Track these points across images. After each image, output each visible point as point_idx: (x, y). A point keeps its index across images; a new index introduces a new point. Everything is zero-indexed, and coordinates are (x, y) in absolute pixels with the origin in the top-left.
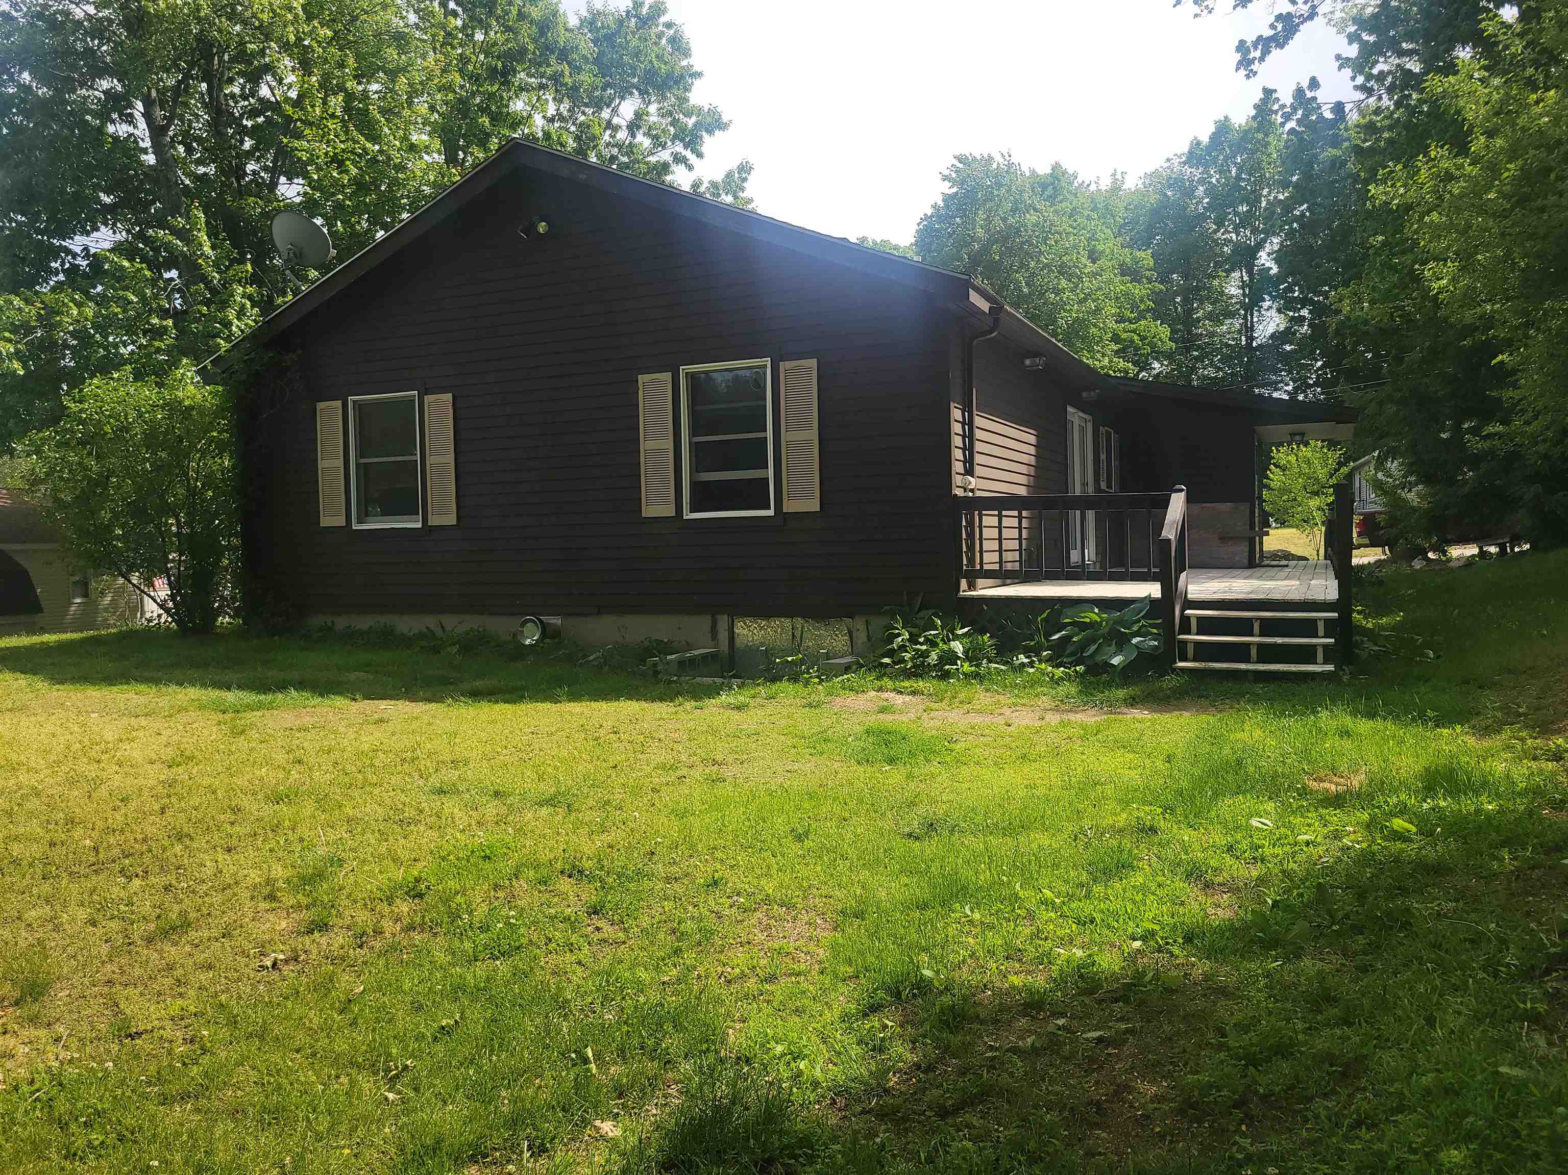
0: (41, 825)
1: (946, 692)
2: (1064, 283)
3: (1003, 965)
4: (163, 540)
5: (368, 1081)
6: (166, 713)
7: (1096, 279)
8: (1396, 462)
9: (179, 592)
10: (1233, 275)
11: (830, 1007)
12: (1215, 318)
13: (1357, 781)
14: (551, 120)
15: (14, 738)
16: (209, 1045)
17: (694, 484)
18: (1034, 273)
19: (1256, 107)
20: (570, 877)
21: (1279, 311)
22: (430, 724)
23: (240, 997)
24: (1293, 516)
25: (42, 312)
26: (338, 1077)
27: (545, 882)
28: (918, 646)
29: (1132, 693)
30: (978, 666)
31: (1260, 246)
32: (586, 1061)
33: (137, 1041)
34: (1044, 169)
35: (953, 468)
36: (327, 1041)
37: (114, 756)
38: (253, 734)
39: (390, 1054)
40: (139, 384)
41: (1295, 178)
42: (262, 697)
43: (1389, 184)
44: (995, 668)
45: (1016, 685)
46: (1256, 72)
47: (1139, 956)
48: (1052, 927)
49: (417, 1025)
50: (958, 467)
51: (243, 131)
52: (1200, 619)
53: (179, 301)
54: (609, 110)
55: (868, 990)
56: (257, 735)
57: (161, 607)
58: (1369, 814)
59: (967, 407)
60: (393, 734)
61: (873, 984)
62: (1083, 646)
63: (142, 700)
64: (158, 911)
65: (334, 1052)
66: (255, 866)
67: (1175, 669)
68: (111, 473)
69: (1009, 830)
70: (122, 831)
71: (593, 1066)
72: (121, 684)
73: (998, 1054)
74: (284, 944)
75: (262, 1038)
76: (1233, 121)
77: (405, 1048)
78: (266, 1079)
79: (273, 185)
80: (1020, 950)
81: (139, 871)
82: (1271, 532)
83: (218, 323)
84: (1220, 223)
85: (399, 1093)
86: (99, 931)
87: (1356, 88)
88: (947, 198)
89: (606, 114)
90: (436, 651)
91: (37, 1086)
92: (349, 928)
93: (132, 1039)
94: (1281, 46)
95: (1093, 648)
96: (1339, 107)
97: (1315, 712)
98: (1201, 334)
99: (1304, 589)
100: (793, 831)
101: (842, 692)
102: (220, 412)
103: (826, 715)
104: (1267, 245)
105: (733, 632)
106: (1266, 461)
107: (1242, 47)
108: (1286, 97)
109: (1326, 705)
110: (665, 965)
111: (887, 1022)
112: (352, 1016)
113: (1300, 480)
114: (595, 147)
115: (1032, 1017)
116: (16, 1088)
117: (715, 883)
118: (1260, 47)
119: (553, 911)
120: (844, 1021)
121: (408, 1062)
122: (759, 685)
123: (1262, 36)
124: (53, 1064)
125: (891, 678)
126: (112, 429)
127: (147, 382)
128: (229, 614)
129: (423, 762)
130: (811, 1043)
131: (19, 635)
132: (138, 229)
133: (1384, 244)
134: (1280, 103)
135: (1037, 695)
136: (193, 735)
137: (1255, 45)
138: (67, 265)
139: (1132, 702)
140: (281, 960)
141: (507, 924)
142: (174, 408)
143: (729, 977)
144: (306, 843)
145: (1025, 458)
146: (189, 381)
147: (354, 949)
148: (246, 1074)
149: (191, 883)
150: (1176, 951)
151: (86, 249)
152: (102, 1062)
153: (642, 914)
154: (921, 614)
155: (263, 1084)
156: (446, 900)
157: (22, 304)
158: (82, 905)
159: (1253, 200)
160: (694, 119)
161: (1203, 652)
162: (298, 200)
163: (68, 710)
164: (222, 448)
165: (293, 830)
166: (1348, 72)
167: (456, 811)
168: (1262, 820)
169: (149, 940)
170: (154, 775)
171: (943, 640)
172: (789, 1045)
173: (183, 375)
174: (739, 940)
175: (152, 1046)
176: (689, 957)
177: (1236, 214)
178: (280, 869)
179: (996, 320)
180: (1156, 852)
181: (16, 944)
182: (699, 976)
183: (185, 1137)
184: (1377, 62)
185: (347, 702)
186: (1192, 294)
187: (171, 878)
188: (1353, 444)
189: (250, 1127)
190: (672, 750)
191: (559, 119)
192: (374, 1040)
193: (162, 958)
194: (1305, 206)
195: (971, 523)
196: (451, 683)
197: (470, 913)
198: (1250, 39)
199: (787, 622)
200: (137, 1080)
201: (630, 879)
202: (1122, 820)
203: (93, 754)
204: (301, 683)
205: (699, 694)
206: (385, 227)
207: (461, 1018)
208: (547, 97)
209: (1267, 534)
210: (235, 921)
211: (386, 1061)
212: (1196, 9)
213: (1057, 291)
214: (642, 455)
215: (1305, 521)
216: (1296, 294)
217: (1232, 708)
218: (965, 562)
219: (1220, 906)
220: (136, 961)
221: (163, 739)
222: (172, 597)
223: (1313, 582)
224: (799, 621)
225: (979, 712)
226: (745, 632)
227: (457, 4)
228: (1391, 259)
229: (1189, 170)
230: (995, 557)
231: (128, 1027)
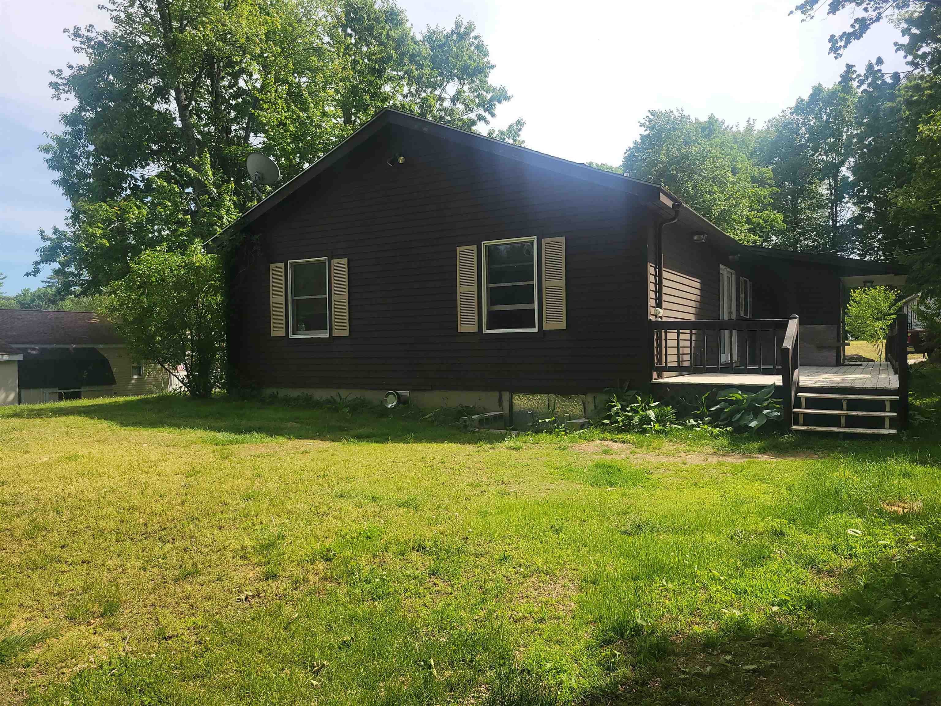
0: (115, 510)
1: (644, 442)
2: (715, 188)
3: (688, 618)
4: (183, 343)
5: (302, 673)
6: (184, 445)
7: (736, 185)
8: (933, 299)
9: (191, 374)
10: (824, 182)
11: (579, 641)
12: (813, 209)
13: (916, 506)
14: (405, 96)
15: (101, 458)
16: (209, 646)
17: (489, 313)
18: (697, 182)
19: (841, 76)
20: (418, 551)
21: (854, 204)
22: (333, 455)
23: (227, 617)
24: (864, 333)
25: (119, 212)
26: (284, 669)
27: (403, 554)
28: (627, 413)
29: (763, 445)
30: (664, 426)
31: (842, 163)
32: (430, 667)
33: (169, 642)
34: (704, 119)
35: (649, 303)
36: (277, 646)
37: (155, 470)
38: (233, 458)
39: (314, 656)
40: (171, 254)
41: (865, 121)
42: (238, 436)
43: (932, 124)
44: (675, 427)
45: (689, 438)
46: (842, 55)
47: (777, 616)
48: (719, 595)
49: (329, 640)
50: (652, 303)
51: (230, 107)
52: (807, 399)
53: (194, 205)
54: (440, 90)
55: (603, 630)
56: (235, 459)
57: (182, 382)
58: (926, 528)
59: (658, 266)
60: (313, 460)
61: (606, 627)
62: (732, 414)
63: (171, 436)
64: (180, 563)
65: (281, 653)
66: (235, 538)
67: (791, 430)
68: (155, 304)
69: (688, 532)
70: (160, 515)
71: (434, 671)
72: (159, 427)
73: (688, 676)
74: (252, 586)
75: (240, 643)
76: (824, 86)
77: (323, 654)
78: (242, 668)
79: (247, 138)
80: (699, 609)
81: (170, 538)
82: (851, 343)
83: (216, 217)
84: (815, 150)
85: (320, 681)
86: (148, 574)
87: (907, 63)
88: (643, 138)
89: (437, 92)
90: (336, 410)
91: (112, 667)
92: (289, 578)
93: (166, 640)
94: (858, 38)
95: (738, 416)
96: (896, 76)
97: (885, 460)
98: (803, 219)
99: (875, 381)
100: (552, 527)
101: (579, 441)
102: (216, 270)
103: (570, 455)
104: (847, 163)
105: (512, 402)
106: (847, 299)
107: (832, 39)
108: (861, 70)
109: (893, 456)
110: (476, 609)
111: (616, 652)
112: (292, 632)
113: (870, 311)
114: (431, 112)
115: (709, 653)
116: (101, 667)
117: (506, 558)
118: (844, 39)
119: (408, 572)
120: (588, 649)
121: (325, 663)
122: (528, 435)
123: (845, 32)
124: (122, 653)
125: (609, 432)
126: (156, 279)
127: (175, 252)
128: (218, 387)
129: (330, 478)
130: (567, 663)
131: (103, 397)
132: (171, 164)
133: (925, 161)
134: (857, 73)
135: (702, 445)
136: (200, 458)
137: (841, 38)
138: (132, 186)
139: (763, 451)
140: (250, 596)
141: (382, 579)
142: (190, 267)
143: (515, 618)
144: (264, 525)
145: (694, 297)
146: (199, 252)
147: (292, 591)
148: (230, 664)
149: (199, 547)
150: (801, 613)
151: (142, 176)
152: (149, 654)
153: (462, 576)
154: (627, 394)
155: (241, 671)
156: (345, 563)
157: (108, 207)
158: (138, 558)
159: (838, 135)
160: (491, 94)
161: (809, 420)
162: (260, 146)
163: (130, 441)
164: (216, 290)
165: (256, 517)
166: (902, 53)
167: (350, 508)
168: (854, 530)
169: (176, 581)
170: (178, 482)
171: (642, 409)
172: (555, 663)
173: (195, 248)
174: (521, 595)
175: (177, 645)
176: (491, 604)
177: (826, 144)
178: (249, 540)
179: (677, 213)
180: (785, 548)
181: (102, 580)
182: (497, 616)
183: (196, 702)
184: (922, 46)
185: (286, 440)
186: (796, 194)
187: (187, 544)
188: (905, 288)
189: (233, 697)
190: (477, 474)
191: (410, 96)
192: (304, 648)
193: (183, 592)
194: (871, 138)
195: (659, 338)
196: (346, 430)
197: (359, 572)
198: (838, 34)
199: (545, 397)
200: (169, 666)
201: (454, 554)
202: (761, 527)
203: (144, 468)
204: (259, 428)
205: (492, 439)
206: (309, 161)
207: (355, 636)
208: (404, 83)
209: (848, 345)
210: (224, 571)
211: (311, 661)
212: (803, 17)
213: (711, 193)
214: (458, 294)
215: (872, 337)
216: (865, 193)
217: (829, 456)
218: (656, 361)
219: (829, 586)
220: (168, 593)
221: (183, 460)
222: (187, 376)
223: (880, 376)
224: (552, 396)
225: (665, 455)
226: (519, 402)
227: (352, 30)
228: (930, 171)
229: (796, 117)
230: (675, 358)
231: (164, 633)
